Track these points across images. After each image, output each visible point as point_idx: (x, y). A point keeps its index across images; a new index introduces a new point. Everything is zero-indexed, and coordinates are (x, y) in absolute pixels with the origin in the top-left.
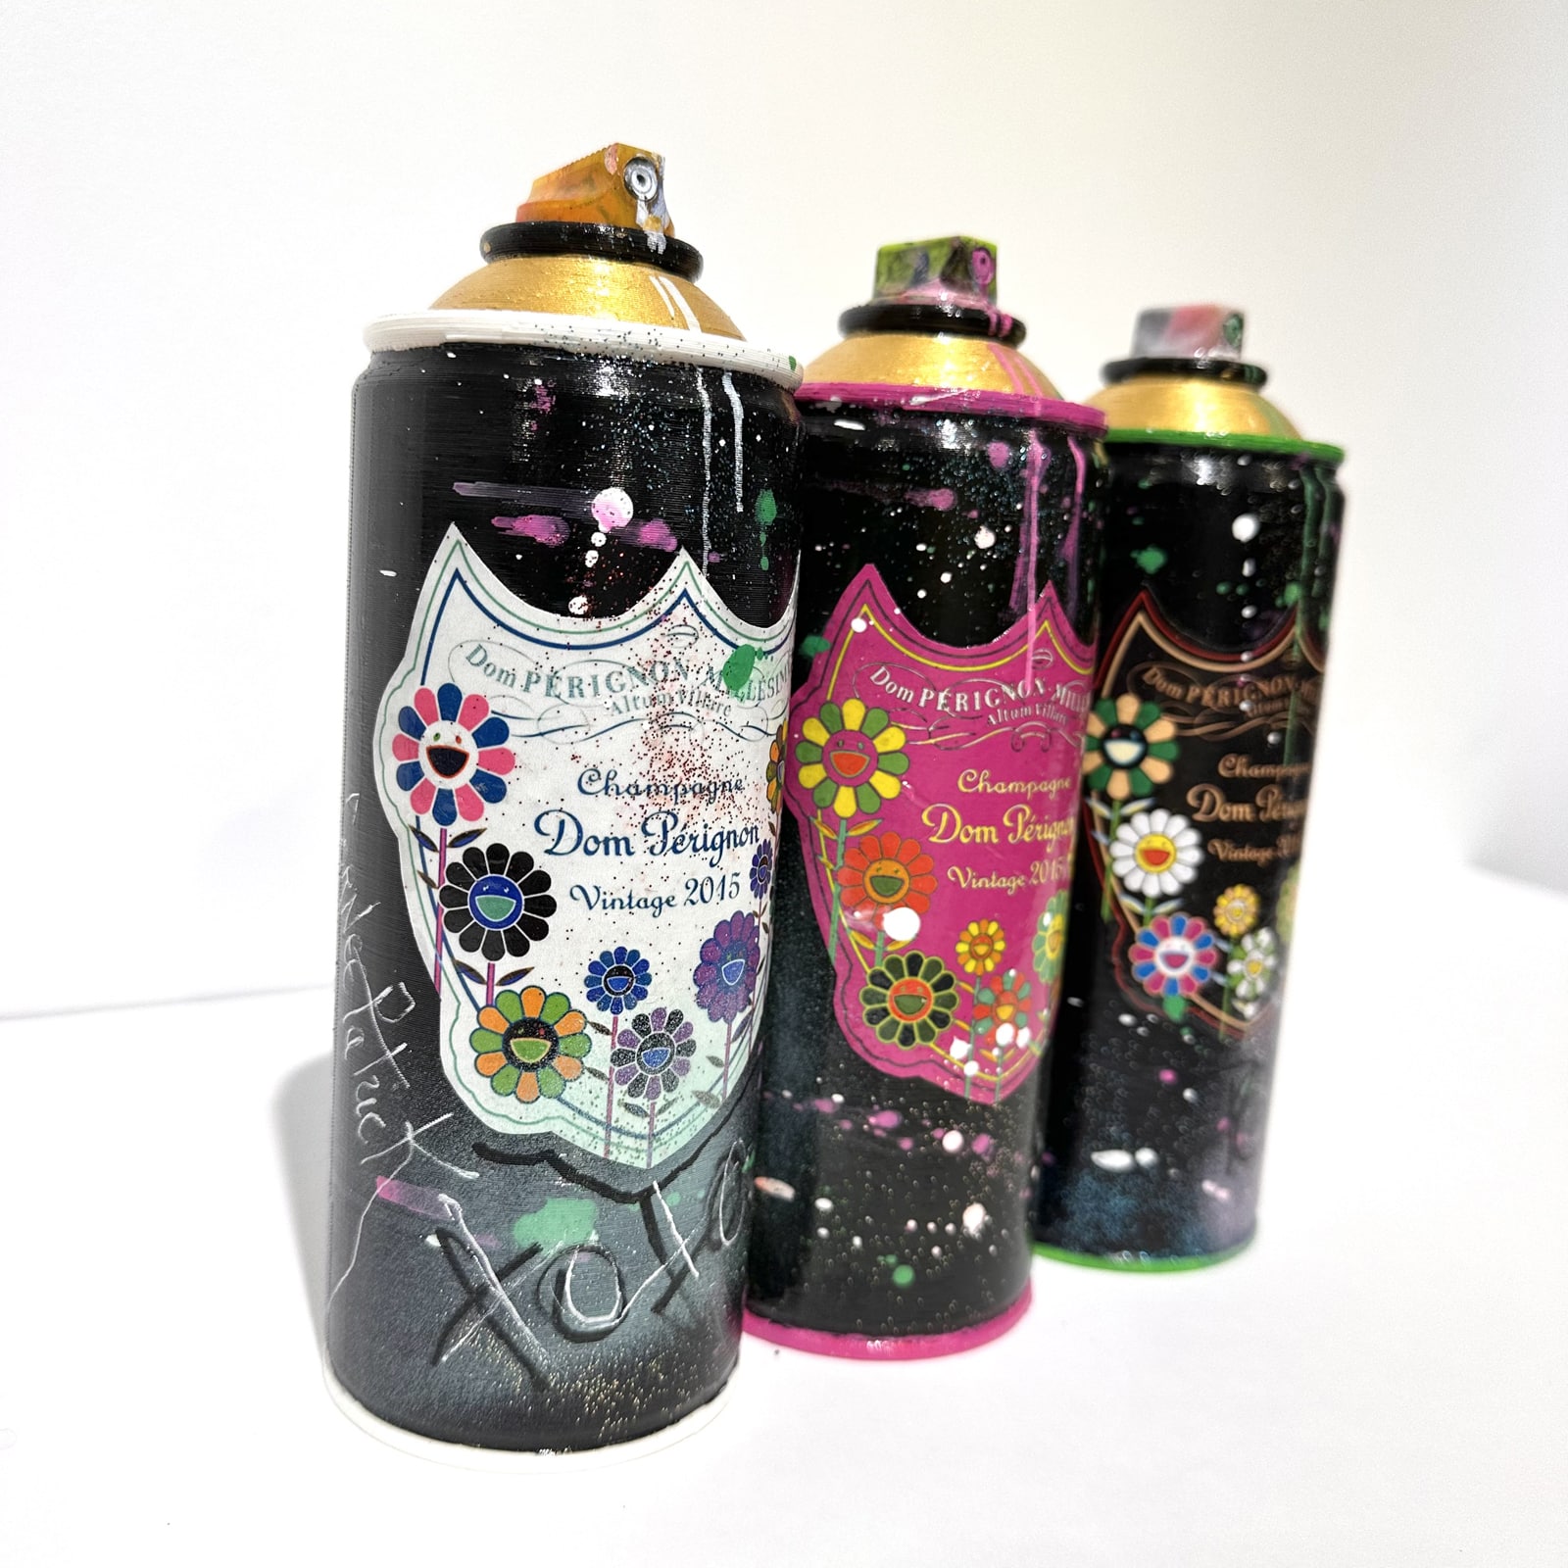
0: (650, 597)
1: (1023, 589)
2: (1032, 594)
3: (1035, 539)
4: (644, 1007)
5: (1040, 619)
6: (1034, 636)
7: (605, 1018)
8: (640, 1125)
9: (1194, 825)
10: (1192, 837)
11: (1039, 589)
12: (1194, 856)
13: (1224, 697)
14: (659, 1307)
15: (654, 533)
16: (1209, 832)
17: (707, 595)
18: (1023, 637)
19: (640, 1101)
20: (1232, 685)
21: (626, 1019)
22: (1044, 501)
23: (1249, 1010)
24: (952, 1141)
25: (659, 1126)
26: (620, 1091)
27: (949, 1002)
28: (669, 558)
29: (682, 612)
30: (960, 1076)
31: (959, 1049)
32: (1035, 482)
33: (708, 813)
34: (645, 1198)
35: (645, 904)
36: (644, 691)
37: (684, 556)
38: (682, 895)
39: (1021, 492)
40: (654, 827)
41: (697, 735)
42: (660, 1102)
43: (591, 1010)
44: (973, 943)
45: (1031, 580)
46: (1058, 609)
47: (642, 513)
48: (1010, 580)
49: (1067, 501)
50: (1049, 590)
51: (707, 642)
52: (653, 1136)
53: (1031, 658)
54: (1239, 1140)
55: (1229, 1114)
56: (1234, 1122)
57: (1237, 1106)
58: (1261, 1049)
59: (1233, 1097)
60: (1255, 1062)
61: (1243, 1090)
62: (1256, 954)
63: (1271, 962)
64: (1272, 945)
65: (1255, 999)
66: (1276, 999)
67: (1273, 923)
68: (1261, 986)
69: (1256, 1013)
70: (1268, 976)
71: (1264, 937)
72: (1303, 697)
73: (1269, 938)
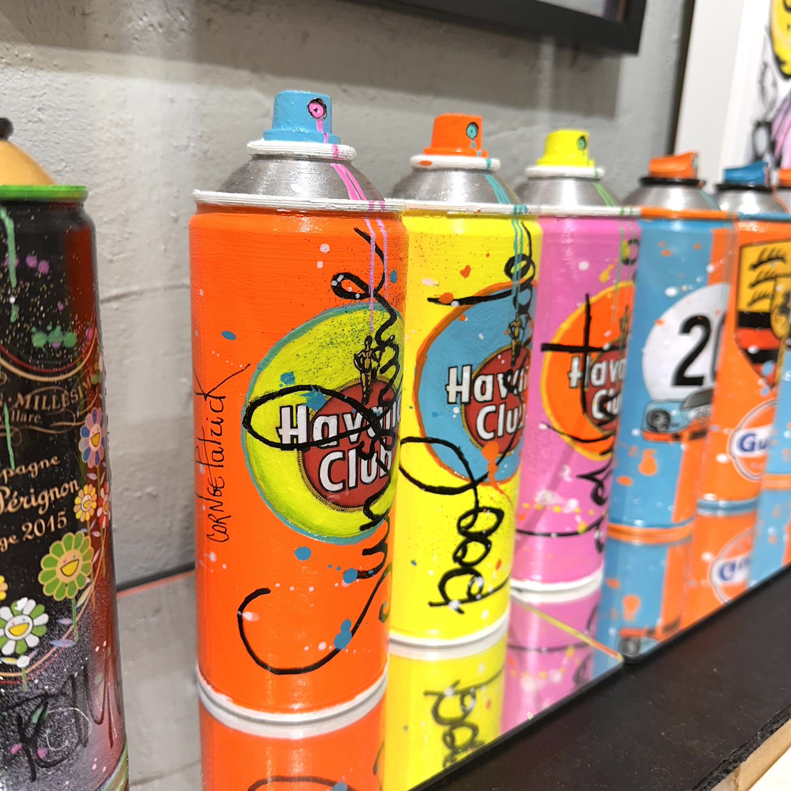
23: (23, 662)
54: (42, 753)
55: (23, 739)
56: (29, 743)
57: (30, 731)
58: (53, 682)
59: (21, 726)
60: (46, 696)
61: (35, 720)
62: (18, 620)
63: (44, 618)
64: (42, 608)
65: (30, 650)
66: (62, 643)
67: (35, 592)
68: (33, 641)
69: (33, 661)
70: (43, 631)
71: (25, 604)
72: (21, 408)
73: (32, 603)
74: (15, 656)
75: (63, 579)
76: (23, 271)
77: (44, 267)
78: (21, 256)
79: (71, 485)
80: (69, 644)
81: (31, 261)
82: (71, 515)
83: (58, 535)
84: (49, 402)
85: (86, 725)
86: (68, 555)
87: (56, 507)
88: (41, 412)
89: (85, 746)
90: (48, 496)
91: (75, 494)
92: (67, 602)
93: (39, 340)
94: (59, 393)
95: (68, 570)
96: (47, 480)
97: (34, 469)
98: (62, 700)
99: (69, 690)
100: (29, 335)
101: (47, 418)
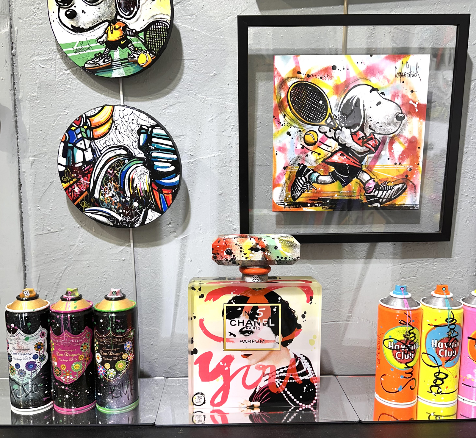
0: (16, 333)
1: (63, 330)
2: (64, 331)
3: (63, 325)
4: (20, 369)
5: (65, 333)
6: (65, 335)
7: (17, 369)
8: (21, 379)
9: (101, 355)
10: (101, 356)
11: (65, 330)
12: (101, 359)
13: (102, 340)
14: (26, 397)
15: (16, 327)
16: (103, 356)
17: (22, 332)
18: (63, 335)
19: (21, 377)
20: (103, 339)
21: (19, 370)
22: (63, 321)
23: (112, 379)
24: (63, 387)
25: (23, 380)
26: (19, 376)
27: (61, 372)
28: (17, 330)
29: (19, 334)
30: (63, 380)
31: (62, 378)
32: (62, 319)
33: (25, 352)
34: (23, 386)
35: (19, 359)
36: (17, 341)
37: (19, 329)
38: (23, 359)
39: (61, 320)
40: (19, 353)
41: (22, 345)
42: (23, 377)
43: (15, 368)
44: (62, 366)
45: (63, 329)
46: (68, 332)
47: (15, 326)
48: (61, 329)
49: (67, 321)
50: (66, 330)
51: (22, 337)
52: (22, 381)
53: (65, 337)
54: (114, 395)
55: (111, 391)
56: (112, 392)
57: (112, 390)
58: (116, 384)
59: (111, 389)
60: (115, 385)
61: (113, 389)
62: (111, 372)
63: (116, 373)
64: (115, 371)
65: (113, 377)
66: (118, 378)
67: (114, 368)
68: (114, 376)
69: (113, 379)
70: (115, 375)
71: (113, 370)
72: (114, 340)
73: (114, 370)
74: (111, 377)
75: (119, 367)
76: (115, 321)
77: (119, 321)
78: (115, 320)
79: (122, 353)
80: (120, 378)
81: (117, 320)
82: (122, 357)
83: (119, 360)
84: (119, 340)
85: (122, 393)
86: (121, 364)
87: (119, 356)
88: (117, 341)
89: (122, 397)
90: (118, 354)
91: (123, 354)
92: (119, 371)
93: (117, 331)
94: (121, 339)
95: (121, 366)
96: (117, 351)
97: (116, 349)
98: (118, 387)
99: (119, 386)
100: (116, 330)
101: (118, 342)
